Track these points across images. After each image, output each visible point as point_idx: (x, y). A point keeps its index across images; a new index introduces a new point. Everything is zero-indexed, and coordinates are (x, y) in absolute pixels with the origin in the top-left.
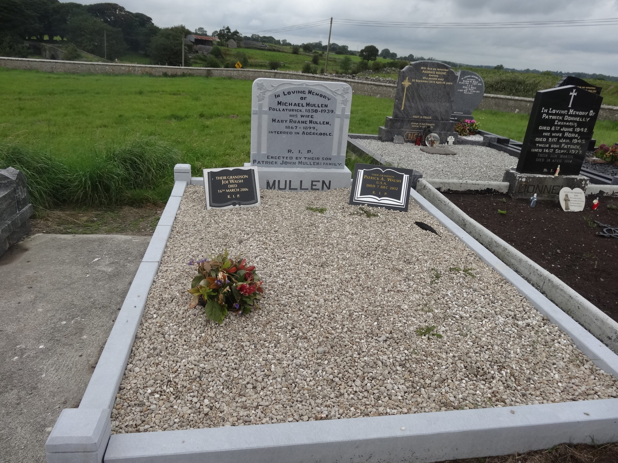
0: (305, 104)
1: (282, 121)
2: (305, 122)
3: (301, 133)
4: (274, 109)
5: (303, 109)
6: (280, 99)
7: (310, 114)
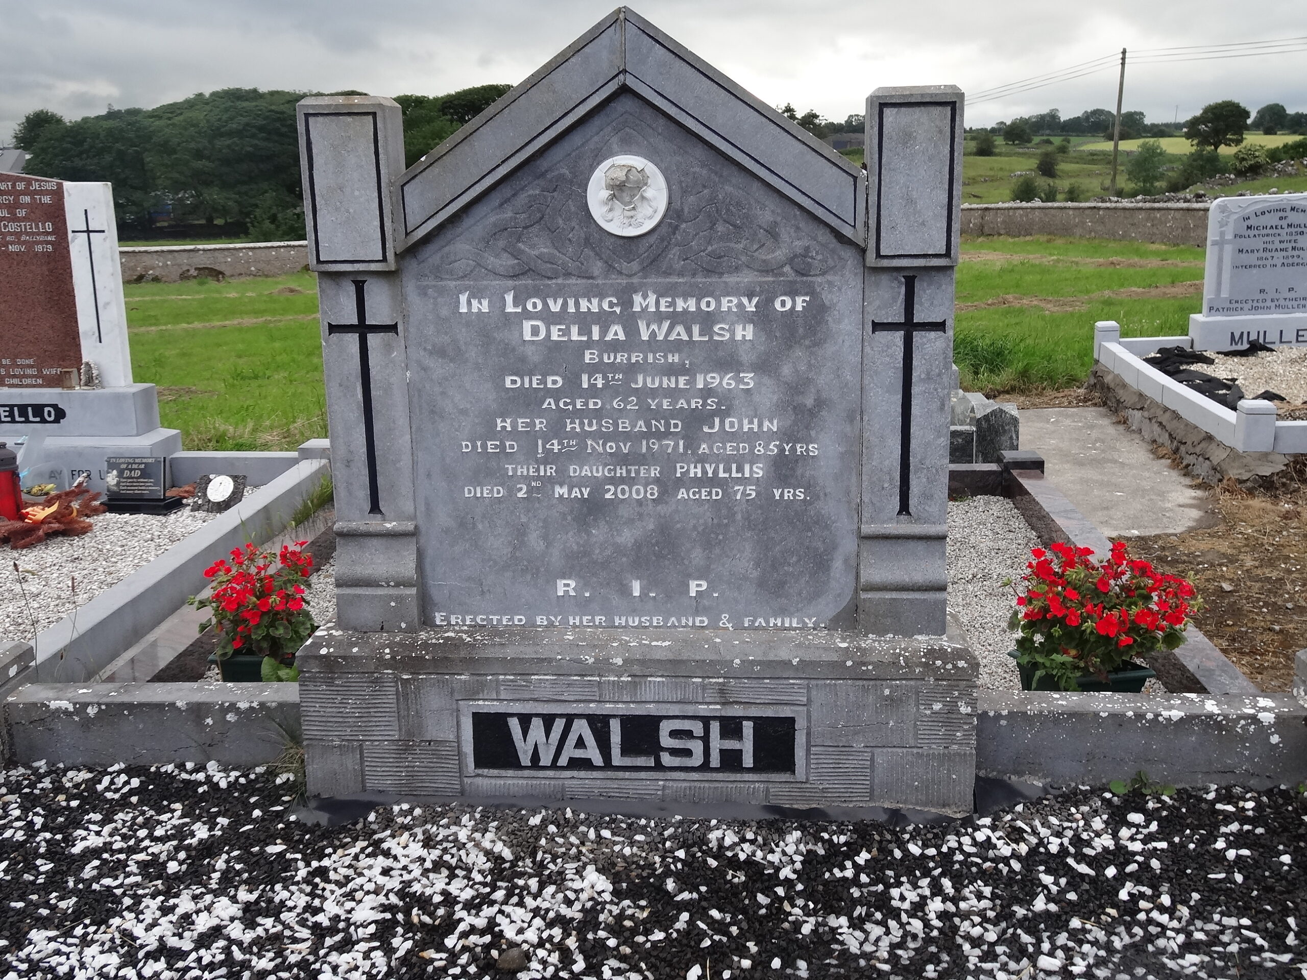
0: (1285, 226)
1: (1252, 251)
2: (1286, 250)
3: (1279, 265)
4: (1241, 236)
5: (1283, 232)
6: (1249, 223)
7: (1293, 238)
